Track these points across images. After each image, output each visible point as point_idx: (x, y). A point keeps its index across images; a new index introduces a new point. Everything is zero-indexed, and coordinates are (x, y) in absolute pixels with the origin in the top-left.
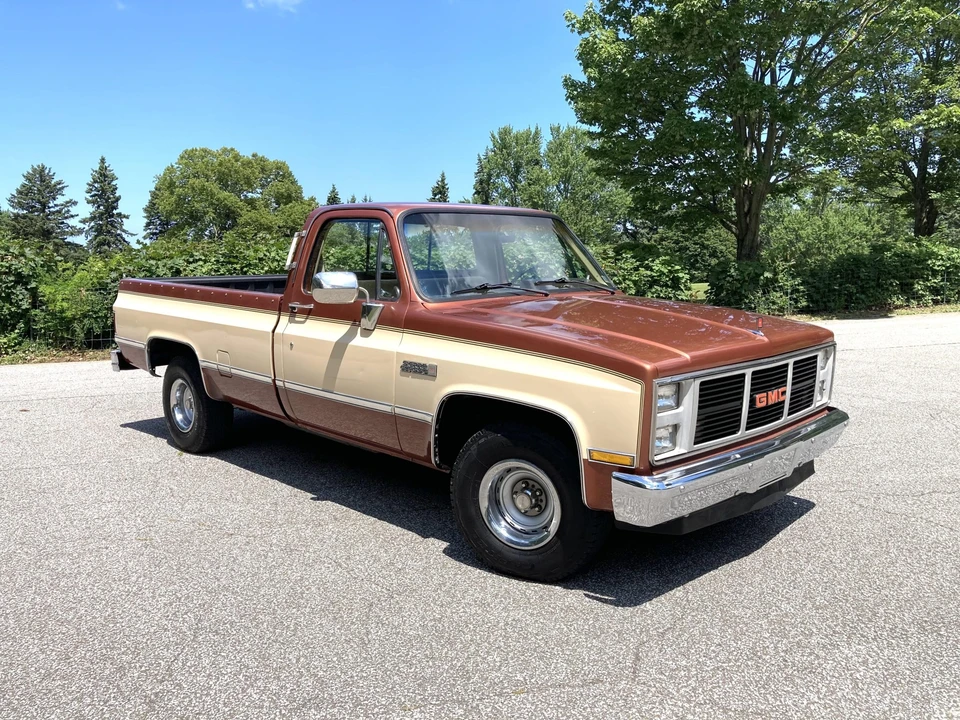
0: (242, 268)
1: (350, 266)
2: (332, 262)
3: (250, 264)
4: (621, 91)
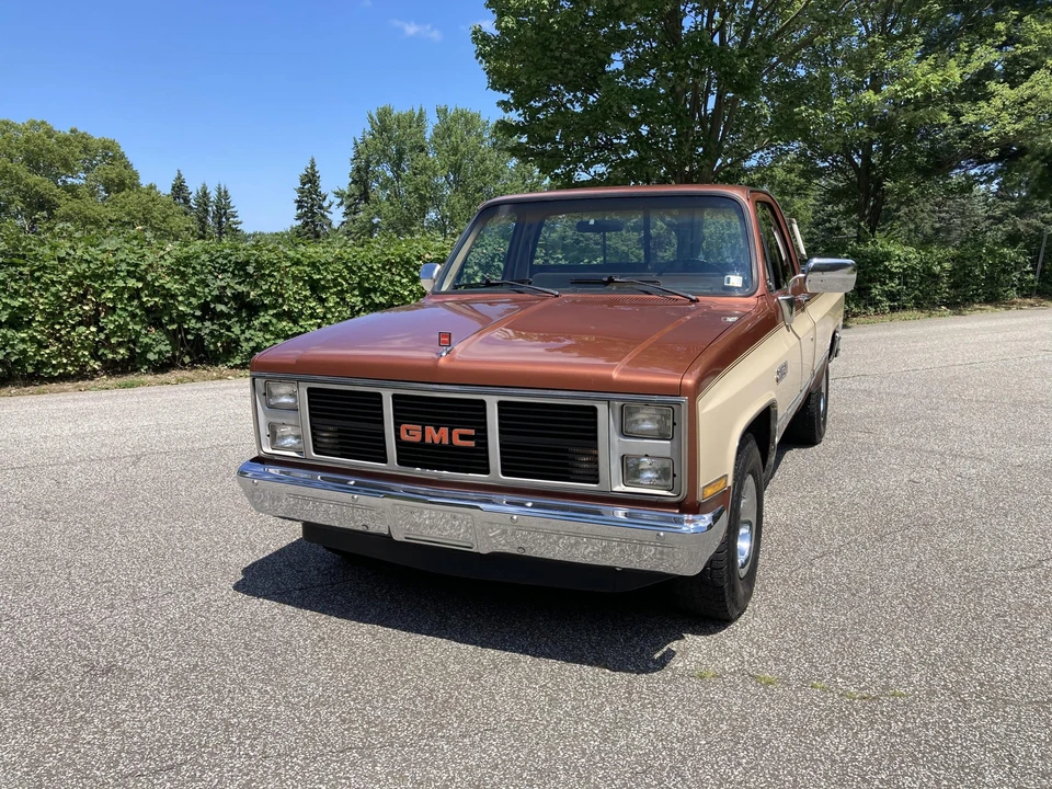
0: (32, 273)
1: (194, 268)
2: (168, 263)
3: (45, 267)
4: (545, 48)
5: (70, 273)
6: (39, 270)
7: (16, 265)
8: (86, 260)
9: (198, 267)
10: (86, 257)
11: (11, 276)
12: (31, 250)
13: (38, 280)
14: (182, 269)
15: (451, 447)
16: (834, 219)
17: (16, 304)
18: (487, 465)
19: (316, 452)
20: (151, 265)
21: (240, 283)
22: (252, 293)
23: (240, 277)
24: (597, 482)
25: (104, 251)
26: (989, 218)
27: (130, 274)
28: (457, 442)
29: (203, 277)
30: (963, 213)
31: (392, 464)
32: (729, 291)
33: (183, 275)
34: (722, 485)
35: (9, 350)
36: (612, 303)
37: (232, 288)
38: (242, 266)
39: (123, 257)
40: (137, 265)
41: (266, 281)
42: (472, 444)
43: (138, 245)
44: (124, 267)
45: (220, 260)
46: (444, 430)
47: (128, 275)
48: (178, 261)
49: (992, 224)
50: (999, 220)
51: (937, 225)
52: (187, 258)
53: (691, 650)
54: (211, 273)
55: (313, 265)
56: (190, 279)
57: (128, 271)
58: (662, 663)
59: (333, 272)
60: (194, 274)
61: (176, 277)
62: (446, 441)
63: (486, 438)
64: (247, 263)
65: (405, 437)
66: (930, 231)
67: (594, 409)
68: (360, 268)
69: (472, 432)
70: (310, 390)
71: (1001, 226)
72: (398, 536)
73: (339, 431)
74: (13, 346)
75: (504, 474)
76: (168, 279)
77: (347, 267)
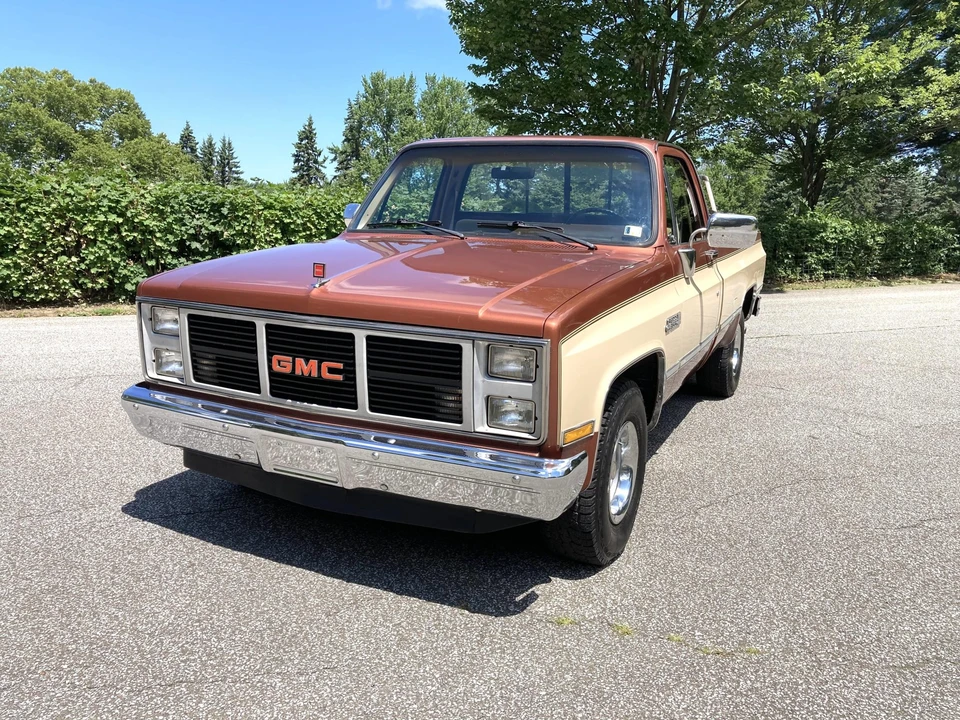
0: (18, 204)
1: (172, 207)
2: (147, 201)
3: (31, 199)
5: (54, 205)
6: (25, 201)
7: (4, 196)
8: (69, 195)
9: (177, 207)
10: (70, 191)
12: (19, 182)
13: (23, 210)
14: (161, 207)
15: (320, 380)
16: (785, 195)
18: (355, 400)
19: (196, 379)
20: (131, 202)
21: (214, 224)
22: (226, 233)
23: (215, 218)
24: (461, 422)
25: (87, 187)
26: (928, 200)
27: (111, 209)
28: (326, 375)
29: (180, 215)
30: (904, 194)
31: (265, 396)
32: (628, 240)
33: (162, 213)
34: (588, 431)
36: (515, 248)
37: (207, 229)
38: (216, 207)
39: (106, 193)
40: (118, 202)
41: (240, 223)
42: (340, 378)
43: (120, 183)
44: (105, 202)
45: (198, 201)
46: (314, 363)
47: (109, 211)
48: (158, 200)
49: (930, 205)
50: (937, 202)
51: (880, 204)
52: (166, 197)
53: (556, 594)
54: (188, 212)
55: (284, 210)
56: (167, 217)
57: (110, 207)
58: (522, 606)
59: (303, 217)
60: (172, 213)
61: (155, 215)
62: (315, 374)
63: (354, 372)
64: (223, 205)
65: (276, 368)
66: (872, 210)
67: (459, 348)
68: (328, 215)
69: (340, 366)
70: (190, 317)
71: (938, 208)
72: (268, 468)
73: (218, 359)
75: (372, 409)
76: (147, 216)
77: (316, 213)
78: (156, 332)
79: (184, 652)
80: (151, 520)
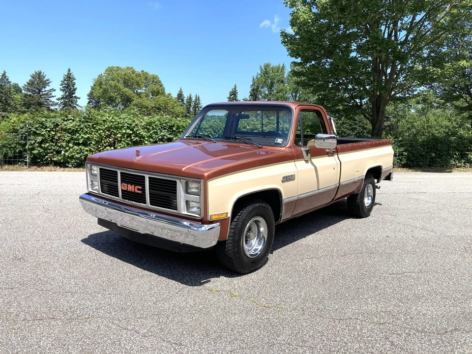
0: (93, 125)
1: (153, 127)
2: (143, 124)
5: (106, 126)
6: (96, 124)
7: (87, 122)
8: (112, 122)
9: (155, 127)
10: (113, 120)
11: (85, 126)
12: (94, 117)
13: (94, 128)
14: (148, 127)
15: (134, 193)
17: (86, 137)
18: (145, 200)
19: (102, 192)
20: (136, 125)
21: (170, 134)
22: (174, 138)
23: (171, 132)
24: (177, 210)
25: (120, 118)
27: (128, 128)
28: (137, 191)
29: (156, 130)
31: (120, 199)
33: (148, 129)
34: (224, 216)
35: (82, 154)
37: (166, 136)
38: (171, 127)
39: (126, 121)
40: (131, 124)
41: (180, 134)
42: (140, 192)
43: (133, 117)
44: (126, 125)
45: (164, 125)
46: (133, 186)
48: (147, 124)
52: (150, 123)
54: (160, 129)
56: (151, 131)
57: (128, 127)
59: (208, 132)
60: (152, 129)
61: (146, 130)
62: (133, 191)
63: (145, 190)
64: (174, 126)
65: (123, 188)
67: (176, 182)
68: (219, 131)
69: (141, 188)
70: (100, 169)
72: (119, 225)
73: (108, 185)
74: (83, 153)
75: (151, 204)
76: (142, 130)
77: (213, 130)
78: (92, 174)
79: (76, 284)
80: (89, 245)
